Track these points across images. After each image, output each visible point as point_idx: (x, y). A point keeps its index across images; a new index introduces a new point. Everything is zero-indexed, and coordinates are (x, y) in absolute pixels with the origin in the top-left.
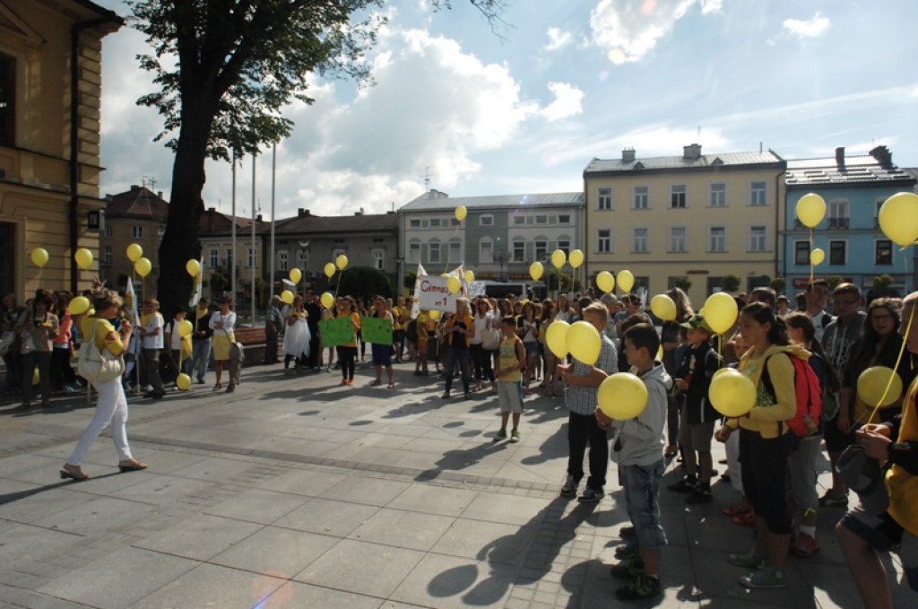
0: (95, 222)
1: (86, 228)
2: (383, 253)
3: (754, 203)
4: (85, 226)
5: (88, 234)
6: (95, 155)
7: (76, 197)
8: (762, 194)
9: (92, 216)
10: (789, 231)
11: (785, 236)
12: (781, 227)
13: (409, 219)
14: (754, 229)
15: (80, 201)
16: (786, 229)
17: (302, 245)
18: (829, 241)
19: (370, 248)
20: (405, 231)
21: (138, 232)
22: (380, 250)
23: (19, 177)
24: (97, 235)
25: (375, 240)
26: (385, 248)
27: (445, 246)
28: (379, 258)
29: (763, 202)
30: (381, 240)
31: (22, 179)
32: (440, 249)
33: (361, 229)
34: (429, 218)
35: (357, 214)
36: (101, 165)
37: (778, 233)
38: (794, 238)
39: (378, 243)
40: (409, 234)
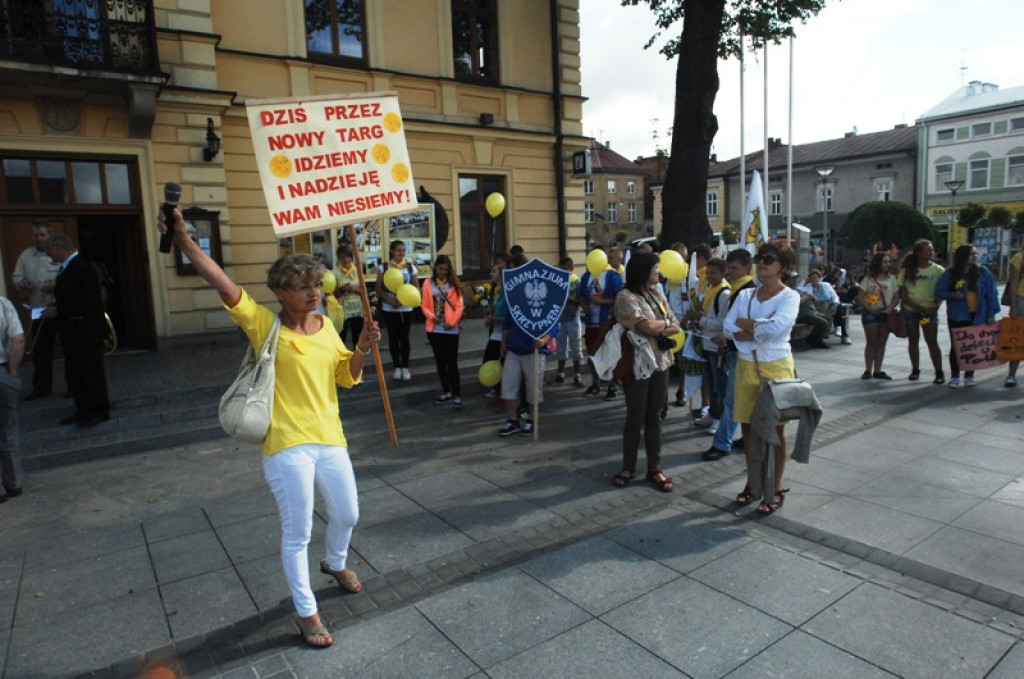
0: (581, 166)
1: (572, 174)
2: (892, 183)
4: (569, 172)
5: (574, 181)
6: (576, 83)
7: (560, 137)
9: (577, 159)
13: (934, 130)
15: (565, 141)
17: (822, 173)
19: (872, 178)
20: (928, 148)
21: (589, 187)
22: (886, 179)
23: (505, 121)
24: (582, 181)
25: (880, 166)
26: (895, 175)
27: (999, 163)
28: (884, 191)
30: (889, 165)
31: (508, 123)
32: (989, 169)
33: (857, 153)
34: (970, 124)
35: (848, 135)
36: (583, 95)
39: (885, 170)
40: (934, 153)
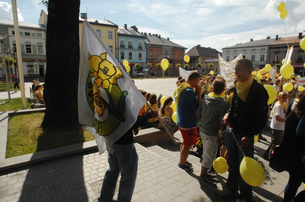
3: (109, 38)
8: (111, 35)
10: (119, 48)
11: (118, 50)
12: (117, 47)
14: (109, 47)
16: (118, 48)
18: (129, 52)
29: (112, 38)
37: (116, 48)
38: (120, 50)
